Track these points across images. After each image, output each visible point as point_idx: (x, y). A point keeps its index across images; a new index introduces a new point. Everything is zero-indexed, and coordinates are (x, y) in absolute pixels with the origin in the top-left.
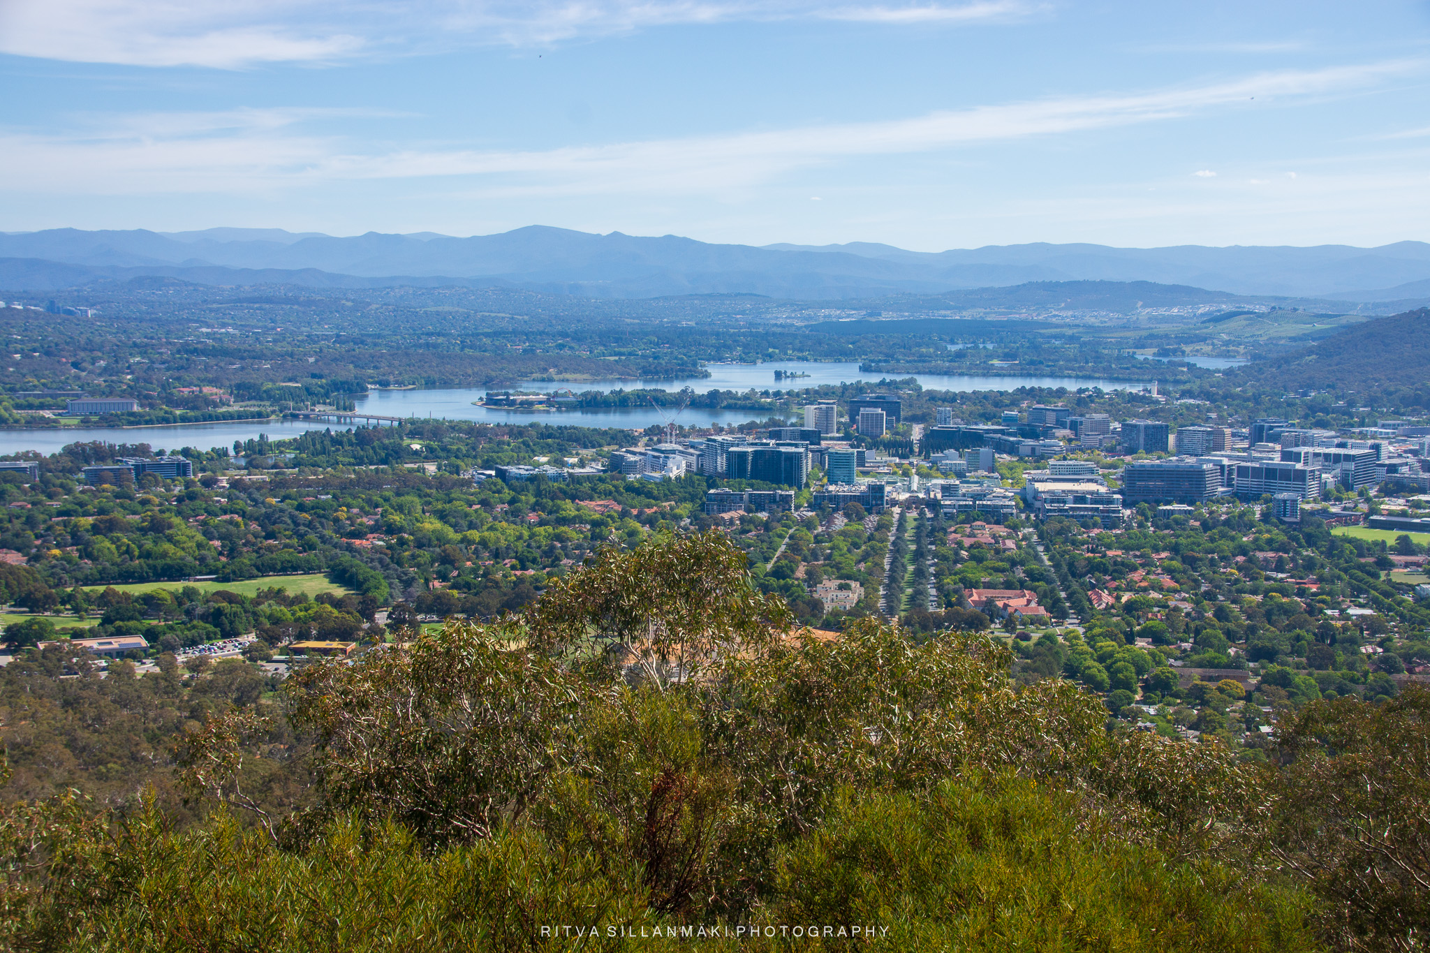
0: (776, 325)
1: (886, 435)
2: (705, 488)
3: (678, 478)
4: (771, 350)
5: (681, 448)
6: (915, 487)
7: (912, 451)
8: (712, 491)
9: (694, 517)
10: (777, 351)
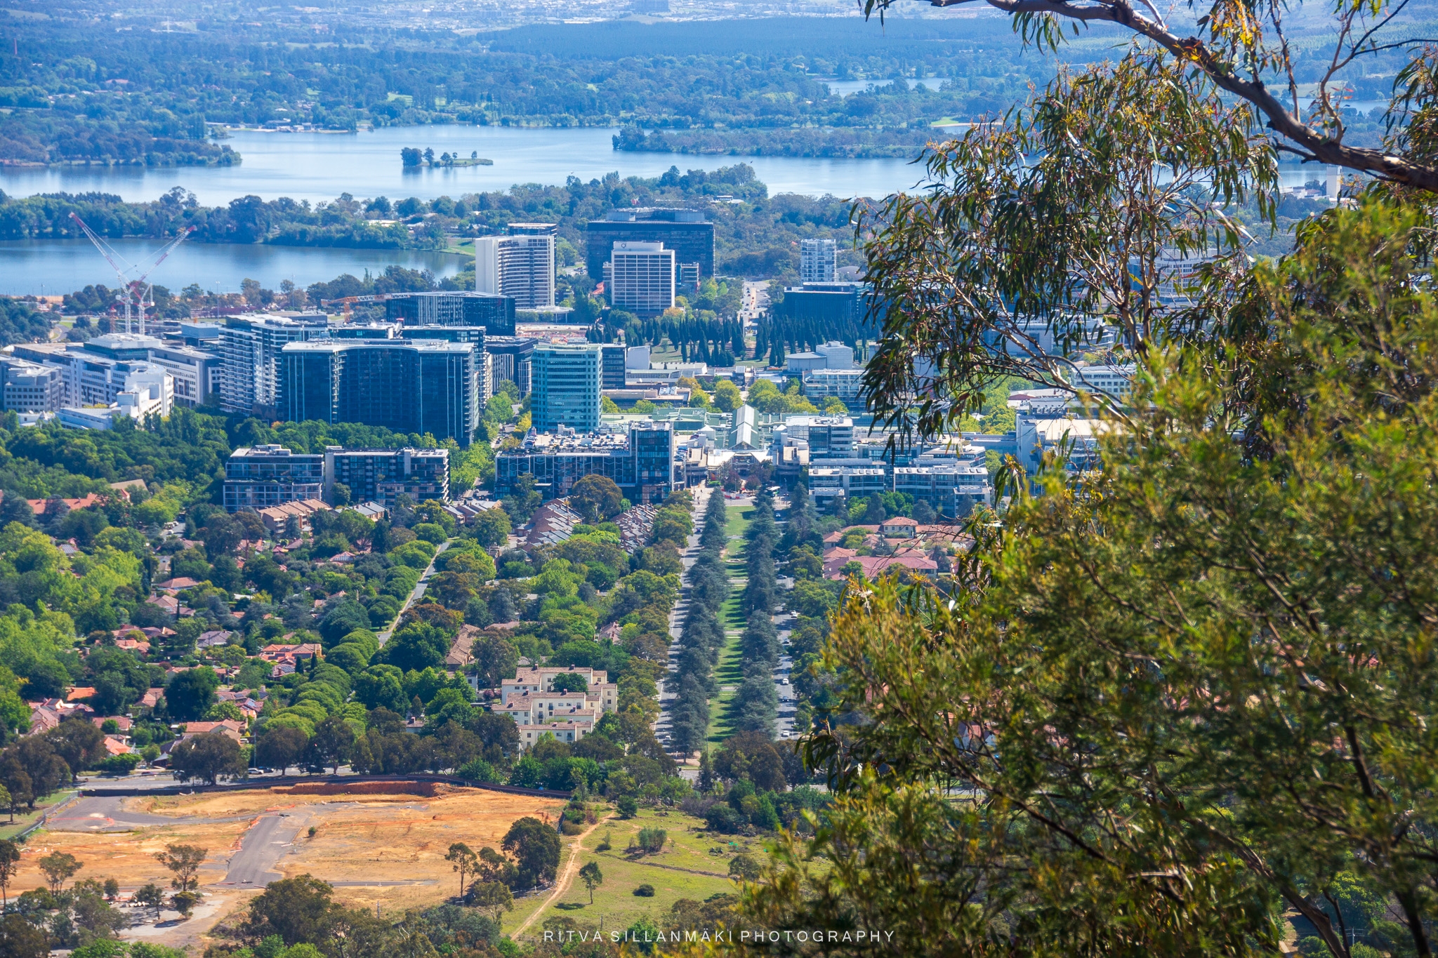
0: (405, 33)
1: (678, 309)
2: (223, 446)
3: (153, 421)
4: (392, 97)
5: (160, 345)
6: (745, 435)
7: (739, 348)
8: (240, 452)
9: (195, 519)
10: (408, 99)
